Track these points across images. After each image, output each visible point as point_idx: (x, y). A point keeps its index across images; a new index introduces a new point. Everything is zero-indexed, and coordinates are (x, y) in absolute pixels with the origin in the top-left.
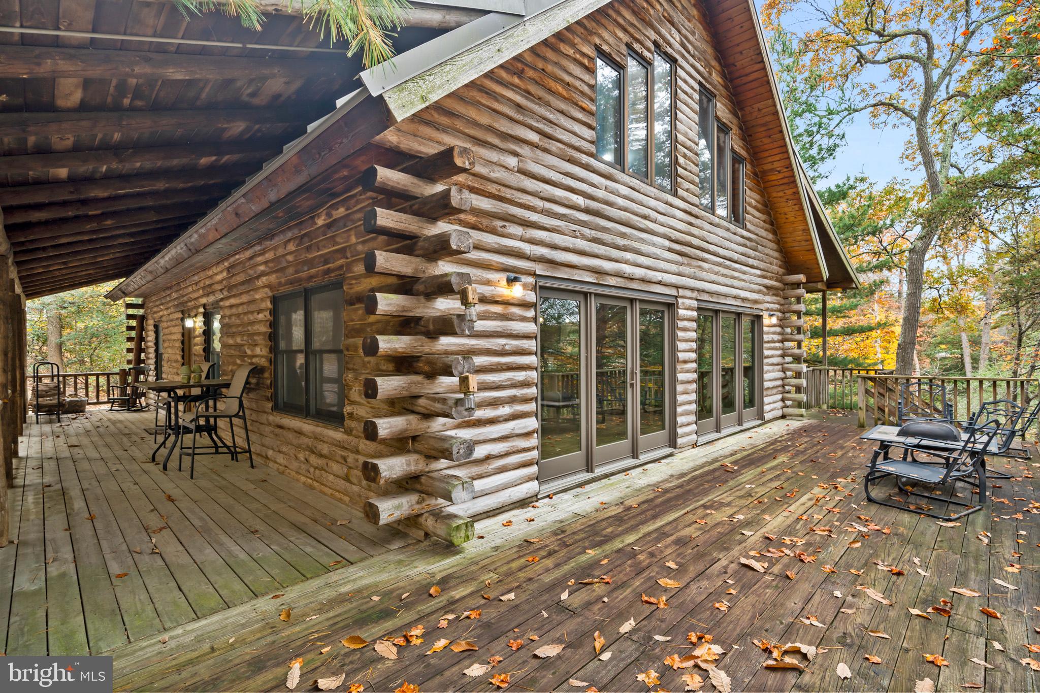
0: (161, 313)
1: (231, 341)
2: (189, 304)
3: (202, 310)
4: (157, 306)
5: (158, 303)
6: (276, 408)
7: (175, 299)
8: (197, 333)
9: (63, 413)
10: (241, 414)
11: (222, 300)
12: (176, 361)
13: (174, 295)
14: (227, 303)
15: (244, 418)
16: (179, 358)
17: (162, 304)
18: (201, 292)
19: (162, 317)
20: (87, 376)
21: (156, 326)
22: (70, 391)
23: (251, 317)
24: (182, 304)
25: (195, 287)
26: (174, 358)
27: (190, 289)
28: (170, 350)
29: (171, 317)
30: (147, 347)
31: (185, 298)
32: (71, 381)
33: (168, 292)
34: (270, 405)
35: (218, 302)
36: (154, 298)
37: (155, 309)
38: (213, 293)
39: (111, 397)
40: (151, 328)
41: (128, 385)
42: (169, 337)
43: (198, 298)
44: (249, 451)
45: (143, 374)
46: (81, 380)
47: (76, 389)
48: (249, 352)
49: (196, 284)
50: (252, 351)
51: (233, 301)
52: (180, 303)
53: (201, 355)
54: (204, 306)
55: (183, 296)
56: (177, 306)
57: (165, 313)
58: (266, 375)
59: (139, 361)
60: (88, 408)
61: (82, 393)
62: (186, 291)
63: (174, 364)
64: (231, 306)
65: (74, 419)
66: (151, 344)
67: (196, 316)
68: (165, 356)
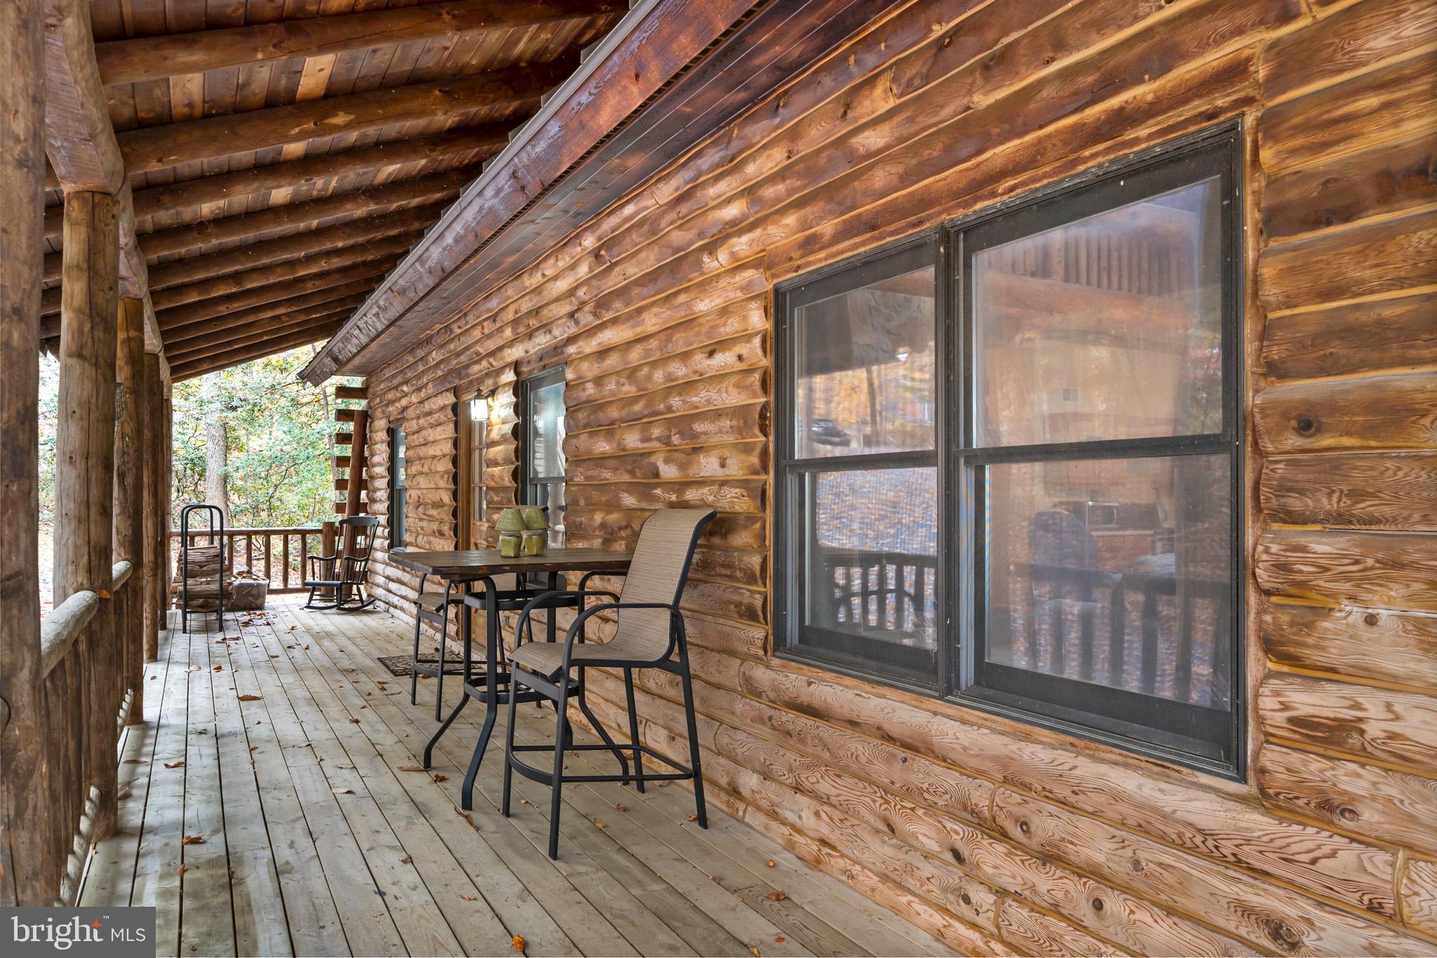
0: (404, 402)
1: (603, 446)
2: (476, 368)
3: (509, 376)
4: (396, 388)
5: (396, 381)
6: (778, 644)
7: (437, 365)
8: (495, 435)
9: (229, 610)
10: (675, 658)
11: (571, 340)
12: (438, 505)
13: (436, 356)
14: (591, 345)
15: (683, 671)
16: (447, 498)
17: (406, 382)
18: (508, 333)
19: (404, 409)
20: (268, 534)
21: (391, 432)
22: (239, 564)
23: (679, 370)
24: (458, 372)
25: (489, 327)
26: (433, 496)
27: (477, 333)
28: (422, 482)
29: (427, 406)
30: (372, 478)
31: (463, 358)
32: (241, 543)
33: (420, 353)
34: (758, 633)
35: (557, 349)
36: (388, 373)
37: (390, 396)
38: (546, 327)
39: (309, 579)
40: (381, 436)
41: (339, 554)
42: (422, 452)
43: (500, 349)
44: (696, 774)
45: (364, 533)
46: (258, 541)
47: (249, 563)
48: (669, 472)
49: (494, 318)
50: (683, 467)
51: (610, 336)
52: (451, 372)
53: (505, 489)
54: (516, 366)
55: (458, 354)
56: (443, 379)
57: (414, 399)
58: (742, 538)
59: (357, 506)
60: (270, 600)
61: (259, 566)
62: (467, 341)
63: (434, 512)
64: (602, 353)
65: (246, 624)
66: (380, 470)
67: (493, 393)
68: (411, 495)
